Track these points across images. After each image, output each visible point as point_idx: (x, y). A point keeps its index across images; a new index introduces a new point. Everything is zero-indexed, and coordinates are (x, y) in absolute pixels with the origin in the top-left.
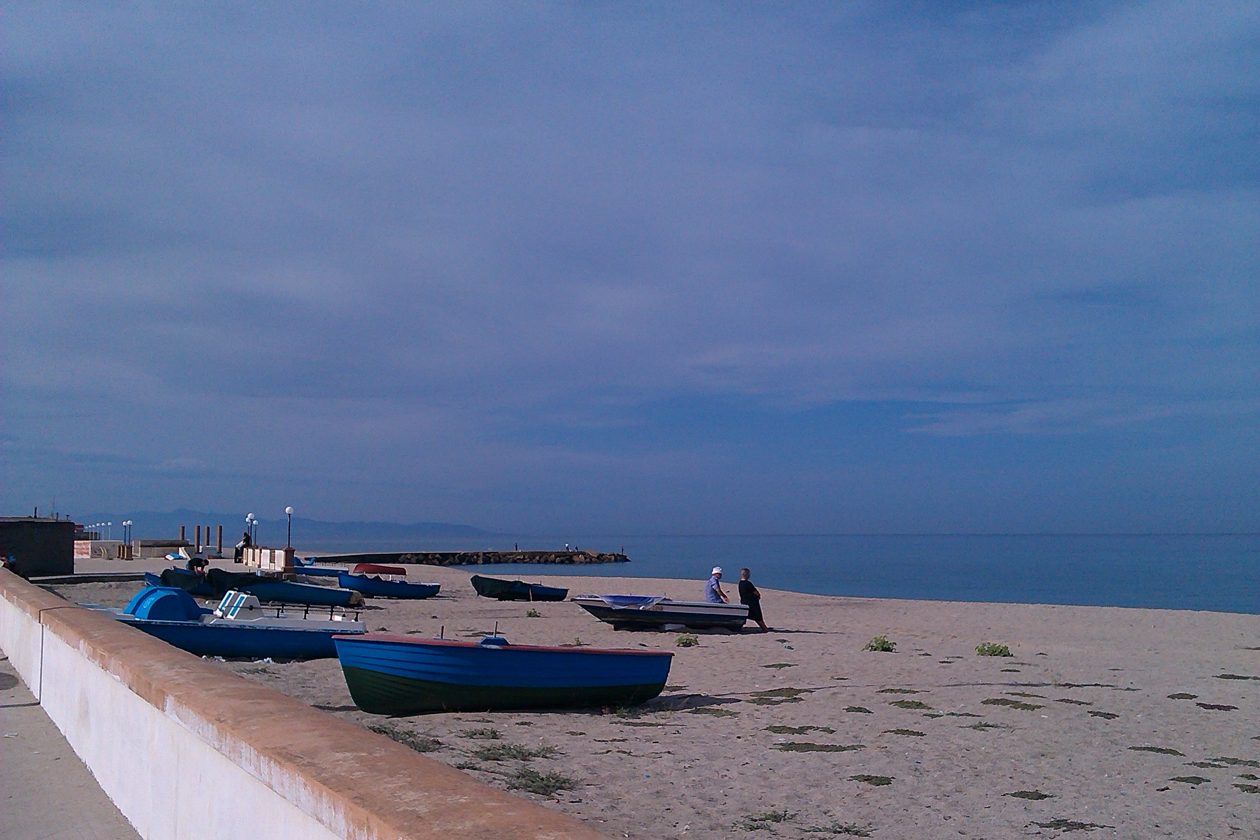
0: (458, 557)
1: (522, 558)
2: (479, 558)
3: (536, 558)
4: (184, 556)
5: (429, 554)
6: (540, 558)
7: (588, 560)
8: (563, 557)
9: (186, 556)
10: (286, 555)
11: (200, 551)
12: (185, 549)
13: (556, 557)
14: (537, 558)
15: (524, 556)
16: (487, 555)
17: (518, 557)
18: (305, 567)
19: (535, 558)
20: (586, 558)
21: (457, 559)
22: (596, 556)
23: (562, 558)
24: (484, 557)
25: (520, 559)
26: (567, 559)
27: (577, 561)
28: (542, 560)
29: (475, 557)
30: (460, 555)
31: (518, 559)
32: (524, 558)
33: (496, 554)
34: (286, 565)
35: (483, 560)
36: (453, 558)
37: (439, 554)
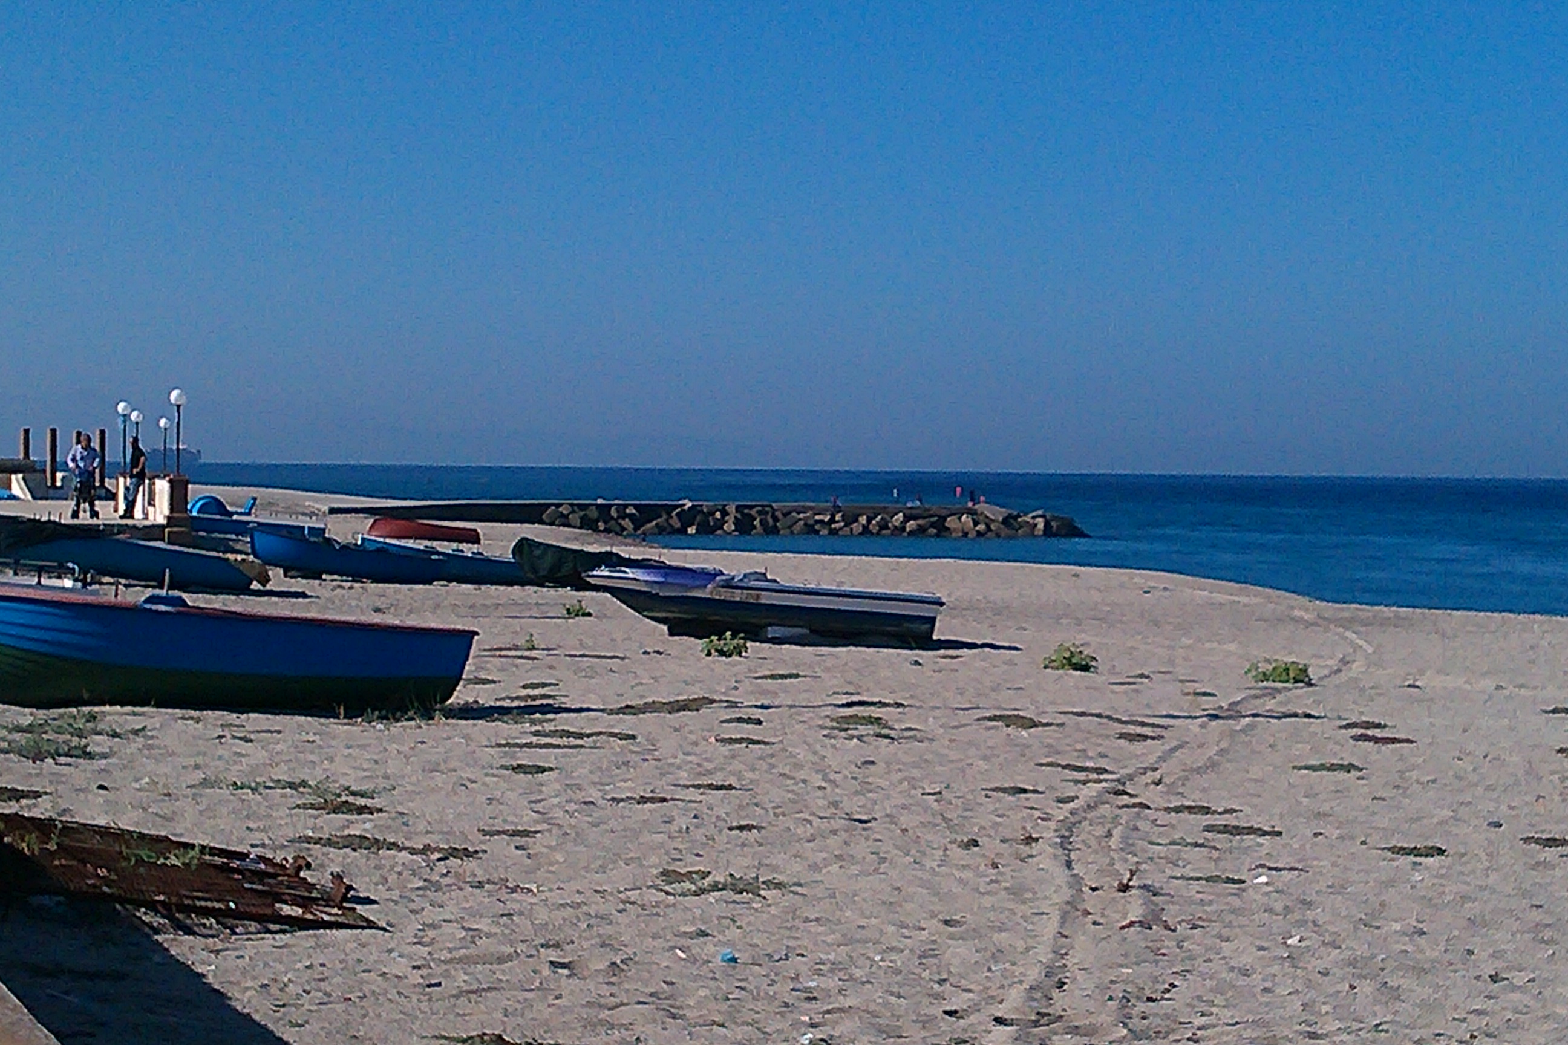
0: (677, 514)
1: (827, 518)
2: (727, 518)
3: (860, 519)
4: (22, 496)
5: (612, 505)
6: (869, 520)
7: (981, 527)
8: (924, 518)
9: (25, 494)
10: (172, 488)
11: (59, 484)
12: (24, 479)
13: (907, 519)
14: (863, 520)
15: (833, 516)
16: (746, 511)
17: (817, 517)
18: (235, 517)
19: (856, 520)
20: (976, 523)
21: (675, 518)
22: (1001, 519)
23: (920, 522)
24: (739, 516)
25: (821, 522)
26: (933, 525)
27: (955, 529)
28: (874, 526)
29: (718, 515)
30: (683, 510)
31: (817, 522)
32: (832, 520)
33: (767, 509)
34: (172, 510)
35: (737, 522)
36: (665, 516)
37: (636, 506)
